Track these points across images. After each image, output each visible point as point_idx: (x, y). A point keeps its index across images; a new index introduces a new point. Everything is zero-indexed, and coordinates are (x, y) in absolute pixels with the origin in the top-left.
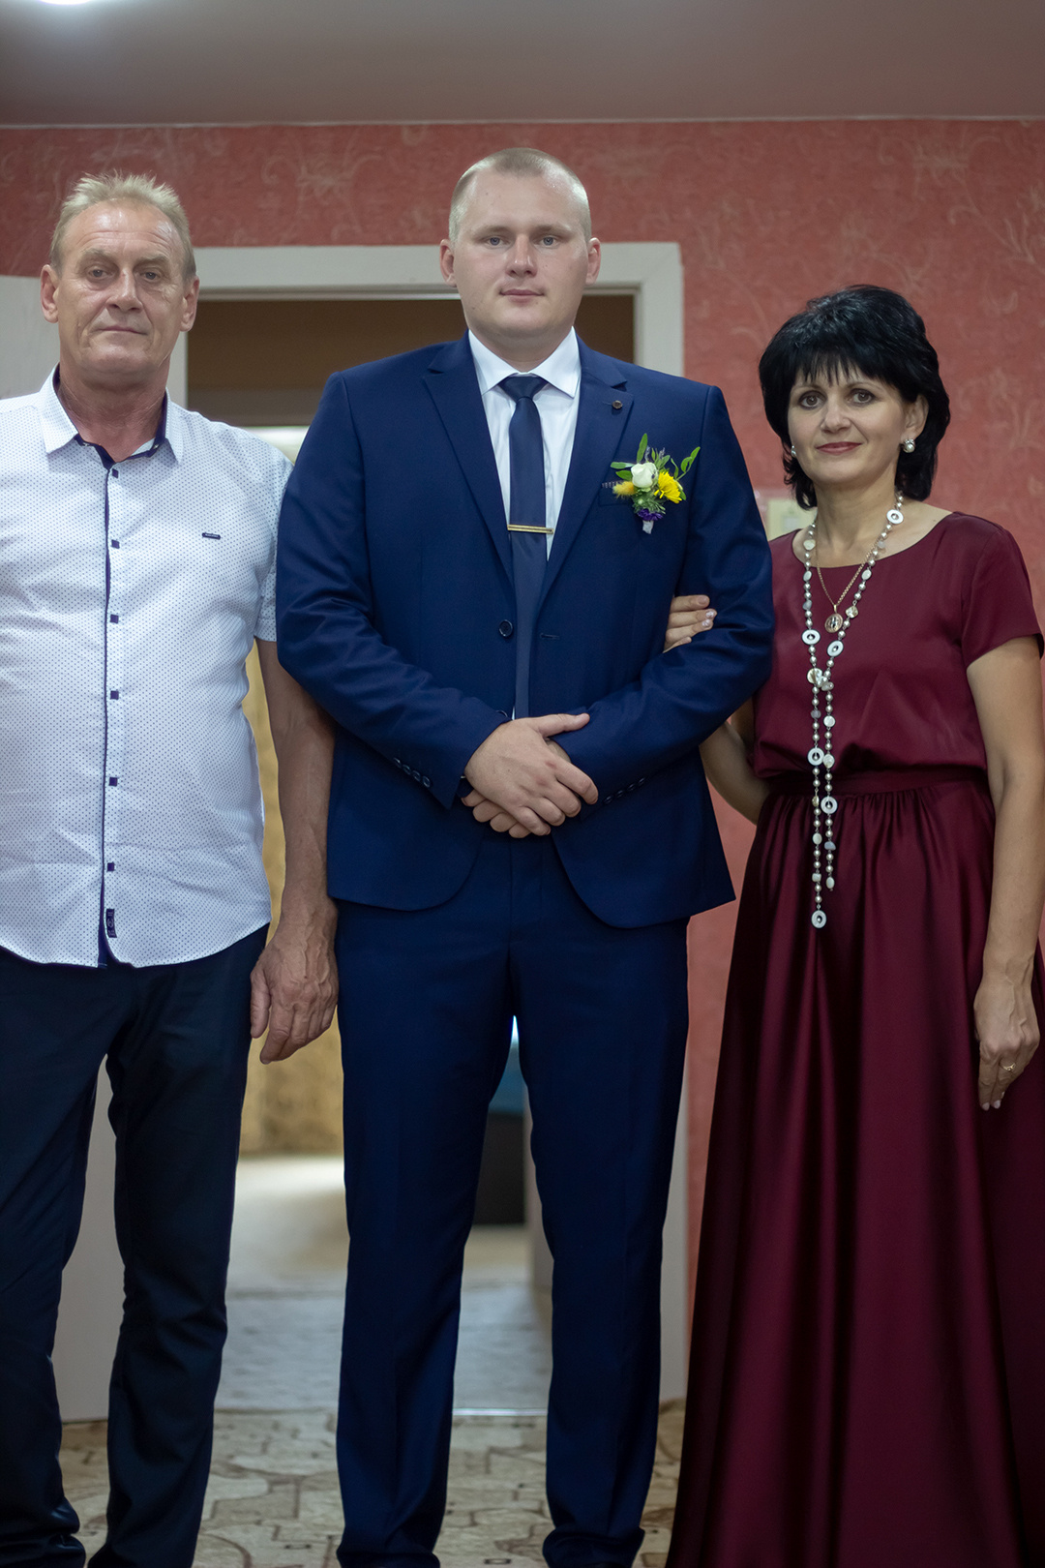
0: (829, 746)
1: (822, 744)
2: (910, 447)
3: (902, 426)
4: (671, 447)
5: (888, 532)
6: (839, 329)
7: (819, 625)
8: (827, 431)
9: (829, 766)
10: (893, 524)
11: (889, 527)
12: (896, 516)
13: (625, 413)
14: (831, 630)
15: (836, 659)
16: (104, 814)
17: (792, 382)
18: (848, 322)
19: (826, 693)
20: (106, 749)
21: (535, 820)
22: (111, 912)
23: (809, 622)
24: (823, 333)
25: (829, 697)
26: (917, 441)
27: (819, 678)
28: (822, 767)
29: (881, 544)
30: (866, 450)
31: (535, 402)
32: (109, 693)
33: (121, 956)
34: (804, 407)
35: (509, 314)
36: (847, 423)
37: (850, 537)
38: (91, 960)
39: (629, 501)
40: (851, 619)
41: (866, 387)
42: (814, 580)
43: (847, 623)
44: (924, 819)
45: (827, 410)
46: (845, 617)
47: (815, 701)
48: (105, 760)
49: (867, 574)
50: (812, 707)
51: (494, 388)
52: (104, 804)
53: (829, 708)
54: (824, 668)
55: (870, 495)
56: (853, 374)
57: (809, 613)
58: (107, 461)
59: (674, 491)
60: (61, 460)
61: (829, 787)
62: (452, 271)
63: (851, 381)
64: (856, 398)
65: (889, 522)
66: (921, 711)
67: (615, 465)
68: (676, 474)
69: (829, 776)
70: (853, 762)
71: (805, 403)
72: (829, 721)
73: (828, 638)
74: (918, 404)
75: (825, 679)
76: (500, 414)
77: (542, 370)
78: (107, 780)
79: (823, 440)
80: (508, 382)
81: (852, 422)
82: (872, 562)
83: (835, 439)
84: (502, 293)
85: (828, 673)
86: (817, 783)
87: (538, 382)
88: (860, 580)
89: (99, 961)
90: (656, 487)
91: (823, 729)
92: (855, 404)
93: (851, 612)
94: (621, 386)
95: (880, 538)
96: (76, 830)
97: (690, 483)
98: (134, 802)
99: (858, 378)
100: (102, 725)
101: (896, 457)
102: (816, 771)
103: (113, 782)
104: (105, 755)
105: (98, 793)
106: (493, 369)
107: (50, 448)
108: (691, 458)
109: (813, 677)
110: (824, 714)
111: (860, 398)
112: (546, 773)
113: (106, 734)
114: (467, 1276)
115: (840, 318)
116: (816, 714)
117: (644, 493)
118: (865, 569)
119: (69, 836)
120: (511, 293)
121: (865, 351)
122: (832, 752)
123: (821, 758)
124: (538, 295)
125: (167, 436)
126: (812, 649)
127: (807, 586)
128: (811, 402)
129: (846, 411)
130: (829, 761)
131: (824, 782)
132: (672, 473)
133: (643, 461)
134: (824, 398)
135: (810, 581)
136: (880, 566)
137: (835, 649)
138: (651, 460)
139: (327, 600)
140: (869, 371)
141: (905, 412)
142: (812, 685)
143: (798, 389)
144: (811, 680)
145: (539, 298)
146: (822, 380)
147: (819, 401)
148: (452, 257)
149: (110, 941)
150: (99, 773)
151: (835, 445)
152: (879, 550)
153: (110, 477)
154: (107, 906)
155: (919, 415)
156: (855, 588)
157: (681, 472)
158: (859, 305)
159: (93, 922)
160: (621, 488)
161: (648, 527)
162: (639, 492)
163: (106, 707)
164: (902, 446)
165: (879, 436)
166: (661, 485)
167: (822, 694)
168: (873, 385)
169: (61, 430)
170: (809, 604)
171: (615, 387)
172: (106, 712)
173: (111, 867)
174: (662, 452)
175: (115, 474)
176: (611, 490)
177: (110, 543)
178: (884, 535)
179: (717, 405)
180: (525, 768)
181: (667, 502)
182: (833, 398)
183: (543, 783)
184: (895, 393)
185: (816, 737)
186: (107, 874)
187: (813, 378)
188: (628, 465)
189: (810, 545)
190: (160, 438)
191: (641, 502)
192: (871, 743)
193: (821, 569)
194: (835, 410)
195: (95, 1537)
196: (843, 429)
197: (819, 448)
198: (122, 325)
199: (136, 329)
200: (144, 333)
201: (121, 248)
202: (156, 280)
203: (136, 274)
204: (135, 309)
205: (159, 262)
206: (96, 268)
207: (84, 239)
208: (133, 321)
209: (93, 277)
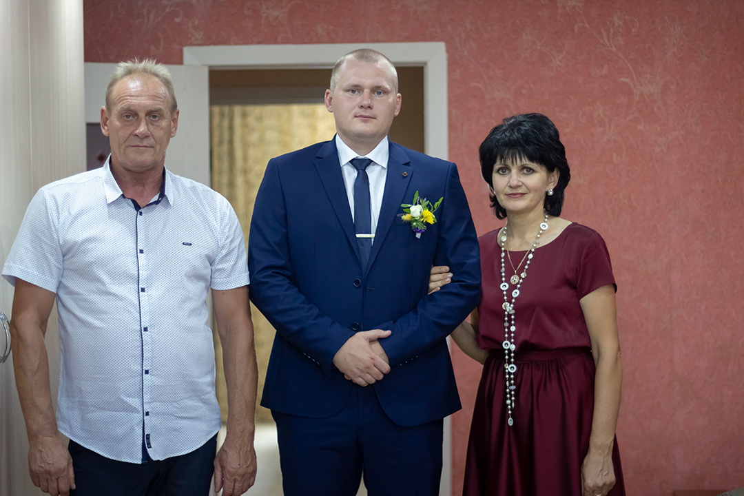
0: (512, 340)
1: (509, 338)
2: (551, 193)
3: (547, 183)
4: (429, 197)
5: (541, 234)
6: (517, 138)
7: (508, 281)
8: (510, 187)
9: (513, 350)
10: (543, 230)
11: (541, 232)
12: (544, 226)
13: (409, 178)
14: (514, 283)
15: (516, 298)
16: (143, 388)
17: (495, 162)
18: (522, 135)
19: (511, 315)
20: (143, 357)
22: (148, 435)
23: (504, 279)
24: (510, 140)
25: (513, 317)
26: (554, 190)
27: (508, 308)
28: (509, 350)
29: (537, 241)
30: (529, 197)
31: (367, 172)
32: (143, 328)
33: (154, 458)
34: (500, 174)
35: (358, 127)
36: (520, 184)
37: (522, 235)
38: (138, 460)
39: (409, 223)
40: (523, 279)
41: (530, 166)
42: (506, 257)
43: (521, 281)
44: (561, 372)
45: (511, 177)
46: (520, 278)
47: (506, 319)
48: (142, 362)
49: (531, 256)
50: (505, 321)
51: (347, 163)
52: (143, 383)
53: (513, 322)
54: (511, 303)
55: (531, 215)
56: (523, 160)
57: (503, 274)
58: (137, 207)
59: (431, 218)
60: (113, 208)
61: (512, 360)
62: (331, 104)
63: (523, 163)
64: (525, 171)
65: (541, 230)
66: (557, 323)
67: (403, 205)
68: (432, 210)
69: (512, 355)
70: (524, 349)
71: (500, 172)
72: (513, 328)
73: (513, 287)
74: (555, 171)
75: (511, 309)
77: (370, 156)
78: (144, 371)
79: (509, 191)
80: (354, 161)
81: (523, 183)
82: (533, 250)
83: (515, 191)
84: (356, 117)
85: (512, 305)
86: (507, 357)
87: (368, 161)
88: (527, 259)
89: (142, 460)
90: (422, 217)
91: (510, 332)
92: (525, 174)
93: (523, 275)
94: (407, 164)
95: (537, 238)
96: (129, 396)
97: (439, 214)
98: (157, 381)
99: (526, 162)
100: (140, 344)
101: (544, 198)
102: (506, 351)
103: (147, 372)
104: (143, 359)
105: (139, 378)
106: (347, 154)
107: (109, 202)
108: (439, 203)
109: (505, 307)
110: (511, 325)
111: (527, 171)
112: (369, 362)
113: (142, 349)
115: (518, 133)
116: (506, 324)
117: (416, 220)
118: (529, 253)
119: (126, 399)
120: (360, 116)
121: (530, 148)
122: (514, 343)
123: (509, 346)
124: (373, 118)
125: (166, 194)
126: (505, 293)
127: (503, 260)
128: (503, 172)
129: (520, 177)
130: (513, 347)
131: (510, 357)
132: (429, 210)
133: (416, 204)
134: (510, 170)
135: (504, 258)
136: (538, 252)
137: (516, 293)
138: (420, 204)
139: (270, 272)
140: (531, 159)
141: (548, 177)
142: (505, 311)
143: (497, 166)
144: (504, 308)
145: (373, 120)
146: (509, 162)
147: (507, 171)
148: (331, 98)
149: (148, 450)
150: (140, 368)
151: (514, 194)
152: (536, 243)
153: (139, 215)
154: (146, 433)
155: (555, 177)
156: (525, 263)
157: (434, 209)
158: (526, 126)
159: (139, 441)
161: (418, 235)
162: (413, 219)
163: (142, 335)
164: (547, 193)
165: (536, 190)
166: (425, 216)
167: (509, 316)
168: (533, 165)
169: (114, 193)
170: (503, 269)
171: (405, 164)
172: (142, 338)
173: (147, 414)
174: (425, 199)
175: (141, 214)
176: (401, 218)
177: (139, 251)
178: (539, 236)
179: (453, 172)
180: (359, 360)
181: (427, 224)
182: (514, 171)
183: (368, 368)
184: (544, 168)
185: (506, 335)
186: (145, 417)
187: (505, 161)
188: (409, 206)
189: (504, 239)
190: (162, 195)
191: (415, 224)
192: (534, 341)
193: (509, 252)
194: (515, 177)
196: (518, 186)
197: (508, 195)
198: (141, 145)
199: (147, 145)
200: (152, 147)
201: (139, 105)
202: (157, 118)
203: (147, 117)
204: (147, 137)
205: (158, 111)
206: (127, 114)
207: (121, 99)
208: (146, 142)
209: (125, 118)
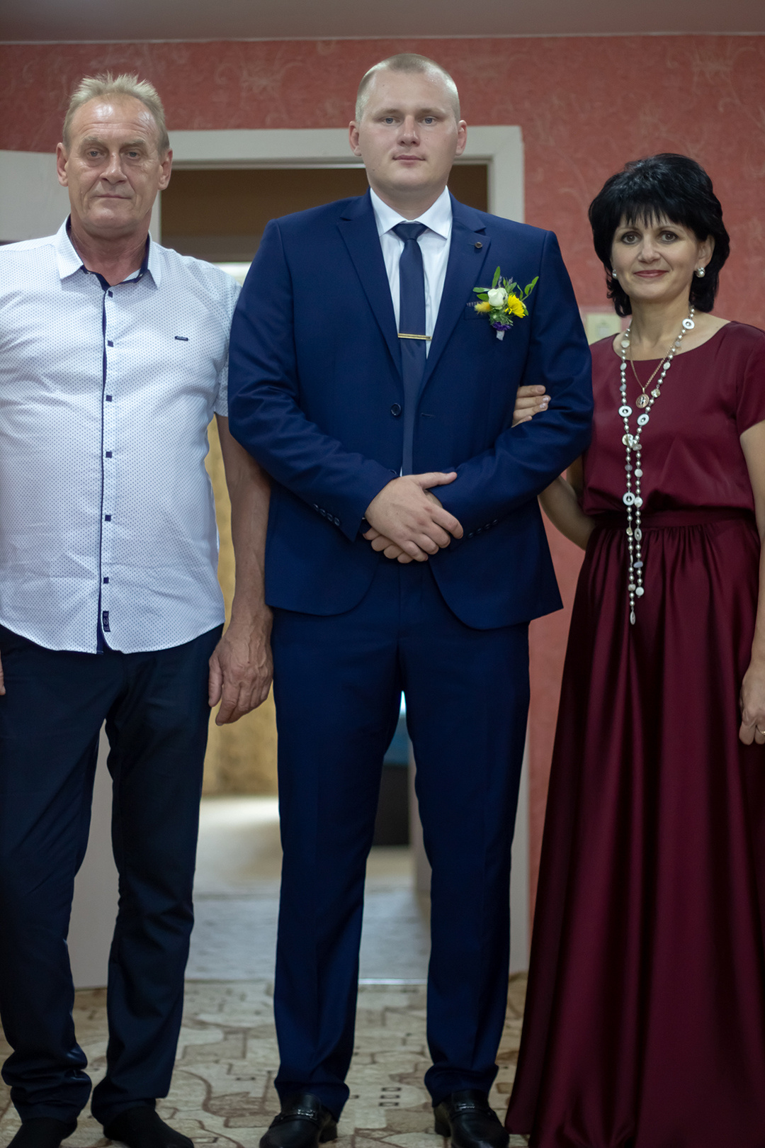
0: (638, 491)
1: (633, 490)
2: (702, 273)
3: (696, 258)
4: (517, 276)
5: (683, 335)
6: (653, 186)
7: (632, 401)
8: (643, 262)
9: (639, 506)
10: (687, 330)
11: (684, 331)
12: (689, 323)
13: (484, 251)
14: (641, 406)
15: (643, 427)
16: (101, 542)
17: (616, 224)
18: (660, 181)
19: (636, 452)
20: (102, 495)
21: (417, 550)
22: (106, 613)
23: (624, 401)
24: (641, 189)
25: (639, 455)
26: (707, 269)
27: (631, 441)
28: (633, 507)
29: (678, 343)
30: (673, 275)
31: (420, 243)
32: (105, 453)
33: (113, 645)
34: (625, 243)
35: (400, 173)
36: (658, 256)
37: (656, 338)
38: (91, 648)
39: (486, 316)
40: (655, 399)
41: (672, 229)
42: (628, 370)
43: (652, 401)
44: (708, 546)
45: (643, 247)
46: (651, 397)
47: (628, 458)
48: (102, 502)
49: (667, 366)
50: (626, 463)
51: (388, 232)
52: (101, 534)
53: (638, 463)
54: (634, 434)
55: (672, 308)
56: (663, 220)
57: (624, 394)
58: (105, 285)
59: (520, 309)
60: (71, 284)
61: (638, 521)
62: (357, 144)
63: (661, 225)
64: (664, 237)
65: (684, 328)
66: (707, 468)
67: (476, 290)
68: (521, 296)
69: (638, 513)
70: (655, 503)
71: (626, 240)
72: (638, 473)
73: (638, 412)
74: (708, 241)
75: (636, 442)
76: (393, 251)
77: (423, 219)
78: (104, 517)
79: (640, 267)
80: (399, 228)
81: (661, 255)
82: (671, 357)
83: (649, 268)
84: (394, 159)
85: (637, 437)
86: (630, 518)
87: (421, 227)
88: (662, 369)
89: (98, 649)
90: (506, 306)
91: (634, 478)
92: (664, 242)
93: (655, 393)
94: (481, 231)
95: (677, 339)
96: (81, 553)
97: (531, 303)
98: (123, 533)
99: (666, 223)
100: (99, 475)
101: (691, 281)
102: (629, 509)
103: (108, 518)
104: (102, 499)
105: (96, 527)
106: (388, 218)
107: (63, 276)
108: (532, 285)
109: (627, 440)
110: (635, 467)
111: (667, 238)
112: (424, 516)
113: (103, 483)
114: (369, 883)
115: (653, 177)
116: (629, 468)
117: (498, 311)
118: (665, 361)
119: (76, 558)
120: (401, 158)
121: (671, 202)
122: (641, 495)
123: (633, 500)
124: (420, 160)
125: (149, 268)
126: (626, 420)
127: (623, 374)
128: (630, 240)
129: (656, 246)
130: (639, 502)
131: (635, 518)
132: (518, 296)
133: (497, 287)
134: (640, 236)
135: (625, 370)
136: (678, 360)
137: (643, 420)
138: (503, 286)
139: (265, 388)
140: (675, 218)
141: (698, 248)
142: (626, 447)
143: (622, 230)
144: (625, 443)
145: (422, 162)
146: (640, 223)
147: (636, 239)
148: (358, 134)
149: (105, 634)
150: (97, 512)
151: (648, 272)
152: (676, 348)
153: (107, 297)
154: (103, 609)
155: (708, 250)
156: (658, 376)
157: (524, 295)
158: (663, 169)
159: (93, 620)
160: (480, 307)
161: (500, 335)
162: (494, 310)
163: (102, 463)
164: (695, 273)
165: (681, 265)
166: (510, 305)
167: (633, 453)
168: (677, 228)
169: (71, 262)
170: (624, 387)
171: (477, 232)
172: (103, 467)
173: (106, 580)
174: (511, 280)
175: (111, 294)
176: (473, 308)
177: (106, 343)
178: (680, 337)
179: (552, 244)
180: (409, 512)
181: (514, 317)
182: (648, 237)
183: (423, 524)
184: (692, 235)
185: (629, 484)
186: (103, 586)
187: (634, 221)
188: (486, 290)
189: (626, 344)
190: (144, 269)
191: (495, 317)
192: (669, 490)
193: (634, 362)
194: (649, 247)
195: (98, 1072)
196: (655, 260)
197: (637, 273)
198: (112, 193)
199: (122, 195)
200: (129, 198)
201: (110, 136)
202: (137, 157)
203: (122, 155)
204: (121, 181)
205: (139, 144)
206: (93, 150)
207: (84, 129)
208: (119, 190)
209: (90, 157)
